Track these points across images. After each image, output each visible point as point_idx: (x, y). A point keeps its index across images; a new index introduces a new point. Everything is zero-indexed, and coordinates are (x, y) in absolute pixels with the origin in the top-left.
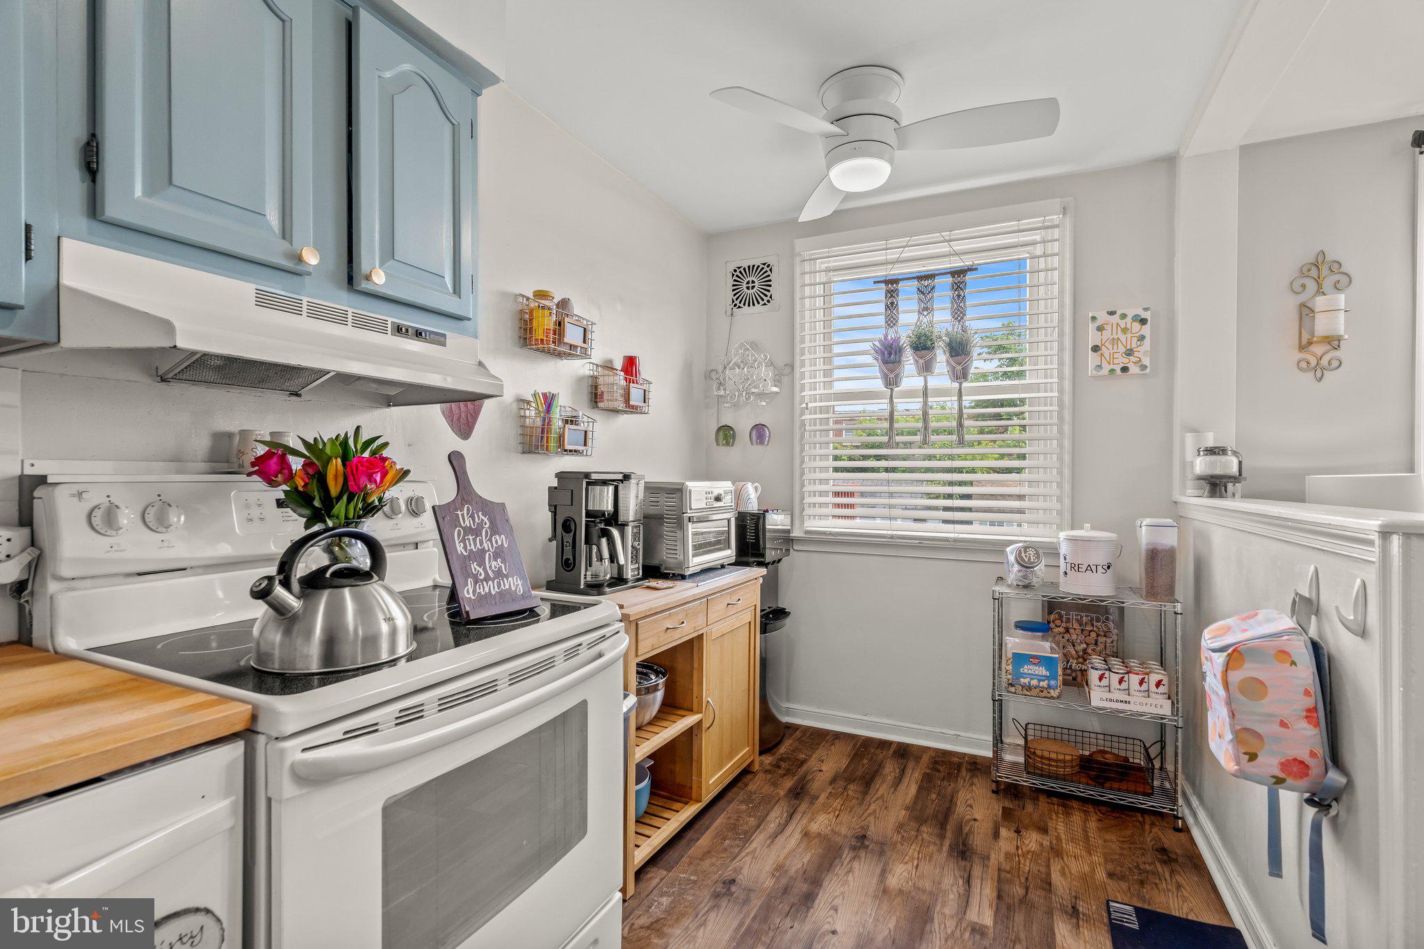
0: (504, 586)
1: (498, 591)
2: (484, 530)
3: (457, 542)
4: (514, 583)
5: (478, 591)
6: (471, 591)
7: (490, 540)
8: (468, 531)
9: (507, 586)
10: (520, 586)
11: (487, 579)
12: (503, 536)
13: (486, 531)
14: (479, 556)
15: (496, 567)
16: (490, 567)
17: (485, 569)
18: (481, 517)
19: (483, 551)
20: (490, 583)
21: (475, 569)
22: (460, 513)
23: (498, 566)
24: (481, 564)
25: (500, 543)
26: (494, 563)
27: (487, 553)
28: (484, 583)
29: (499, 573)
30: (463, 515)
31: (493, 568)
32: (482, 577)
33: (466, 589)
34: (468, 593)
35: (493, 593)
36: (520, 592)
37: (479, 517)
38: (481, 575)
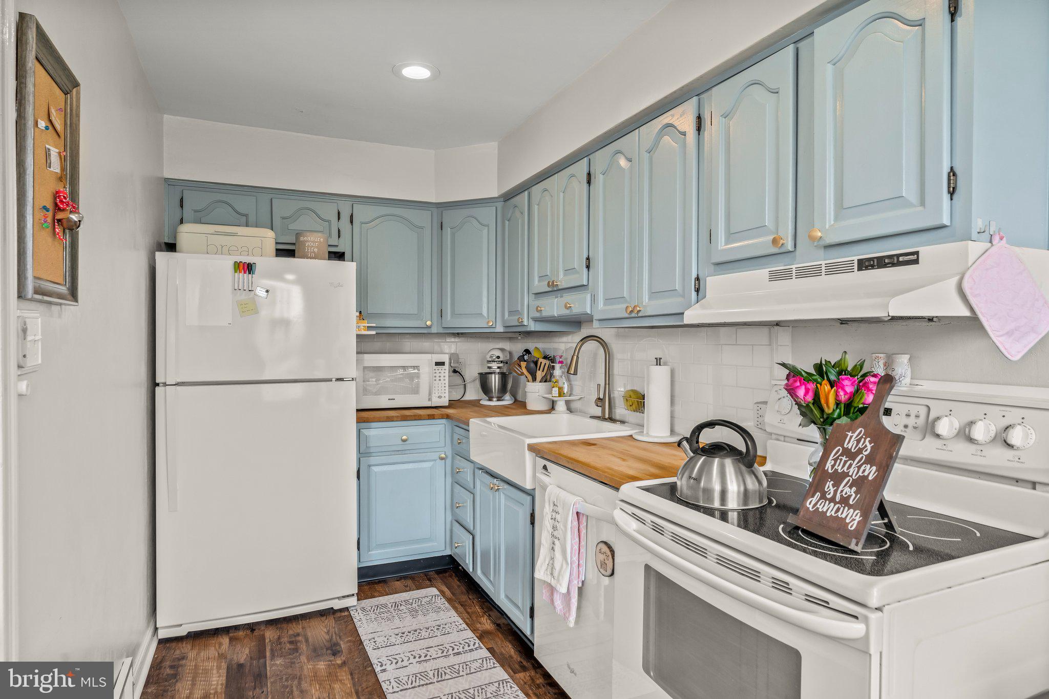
0: (842, 514)
1: (833, 515)
2: (861, 455)
3: (831, 458)
4: (852, 516)
5: (818, 506)
6: (813, 503)
7: (859, 468)
8: (847, 452)
9: (844, 516)
10: (856, 522)
11: (832, 500)
12: (874, 468)
13: (862, 458)
14: (838, 478)
15: (846, 493)
16: (842, 491)
17: (835, 492)
18: (867, 443)
19: (846, 475)
20: (832, 504)
21: (829, 487)
22: (850, 434)
23: (849, 494)
24: (836, 485)
25: (866, 474)
26: (847, 489)
27: (848, 478)
28: (827, 502)
29: (845, 501)
30: (851, 437)
31: (844, 493)
32: (829, 497)
33: (811, 499)
34: (810, 504)
35: (828, 514)
36: (851, 527)
37: (864, 442)
38: (829, 494)
